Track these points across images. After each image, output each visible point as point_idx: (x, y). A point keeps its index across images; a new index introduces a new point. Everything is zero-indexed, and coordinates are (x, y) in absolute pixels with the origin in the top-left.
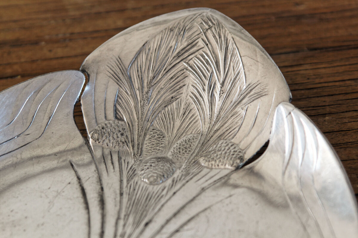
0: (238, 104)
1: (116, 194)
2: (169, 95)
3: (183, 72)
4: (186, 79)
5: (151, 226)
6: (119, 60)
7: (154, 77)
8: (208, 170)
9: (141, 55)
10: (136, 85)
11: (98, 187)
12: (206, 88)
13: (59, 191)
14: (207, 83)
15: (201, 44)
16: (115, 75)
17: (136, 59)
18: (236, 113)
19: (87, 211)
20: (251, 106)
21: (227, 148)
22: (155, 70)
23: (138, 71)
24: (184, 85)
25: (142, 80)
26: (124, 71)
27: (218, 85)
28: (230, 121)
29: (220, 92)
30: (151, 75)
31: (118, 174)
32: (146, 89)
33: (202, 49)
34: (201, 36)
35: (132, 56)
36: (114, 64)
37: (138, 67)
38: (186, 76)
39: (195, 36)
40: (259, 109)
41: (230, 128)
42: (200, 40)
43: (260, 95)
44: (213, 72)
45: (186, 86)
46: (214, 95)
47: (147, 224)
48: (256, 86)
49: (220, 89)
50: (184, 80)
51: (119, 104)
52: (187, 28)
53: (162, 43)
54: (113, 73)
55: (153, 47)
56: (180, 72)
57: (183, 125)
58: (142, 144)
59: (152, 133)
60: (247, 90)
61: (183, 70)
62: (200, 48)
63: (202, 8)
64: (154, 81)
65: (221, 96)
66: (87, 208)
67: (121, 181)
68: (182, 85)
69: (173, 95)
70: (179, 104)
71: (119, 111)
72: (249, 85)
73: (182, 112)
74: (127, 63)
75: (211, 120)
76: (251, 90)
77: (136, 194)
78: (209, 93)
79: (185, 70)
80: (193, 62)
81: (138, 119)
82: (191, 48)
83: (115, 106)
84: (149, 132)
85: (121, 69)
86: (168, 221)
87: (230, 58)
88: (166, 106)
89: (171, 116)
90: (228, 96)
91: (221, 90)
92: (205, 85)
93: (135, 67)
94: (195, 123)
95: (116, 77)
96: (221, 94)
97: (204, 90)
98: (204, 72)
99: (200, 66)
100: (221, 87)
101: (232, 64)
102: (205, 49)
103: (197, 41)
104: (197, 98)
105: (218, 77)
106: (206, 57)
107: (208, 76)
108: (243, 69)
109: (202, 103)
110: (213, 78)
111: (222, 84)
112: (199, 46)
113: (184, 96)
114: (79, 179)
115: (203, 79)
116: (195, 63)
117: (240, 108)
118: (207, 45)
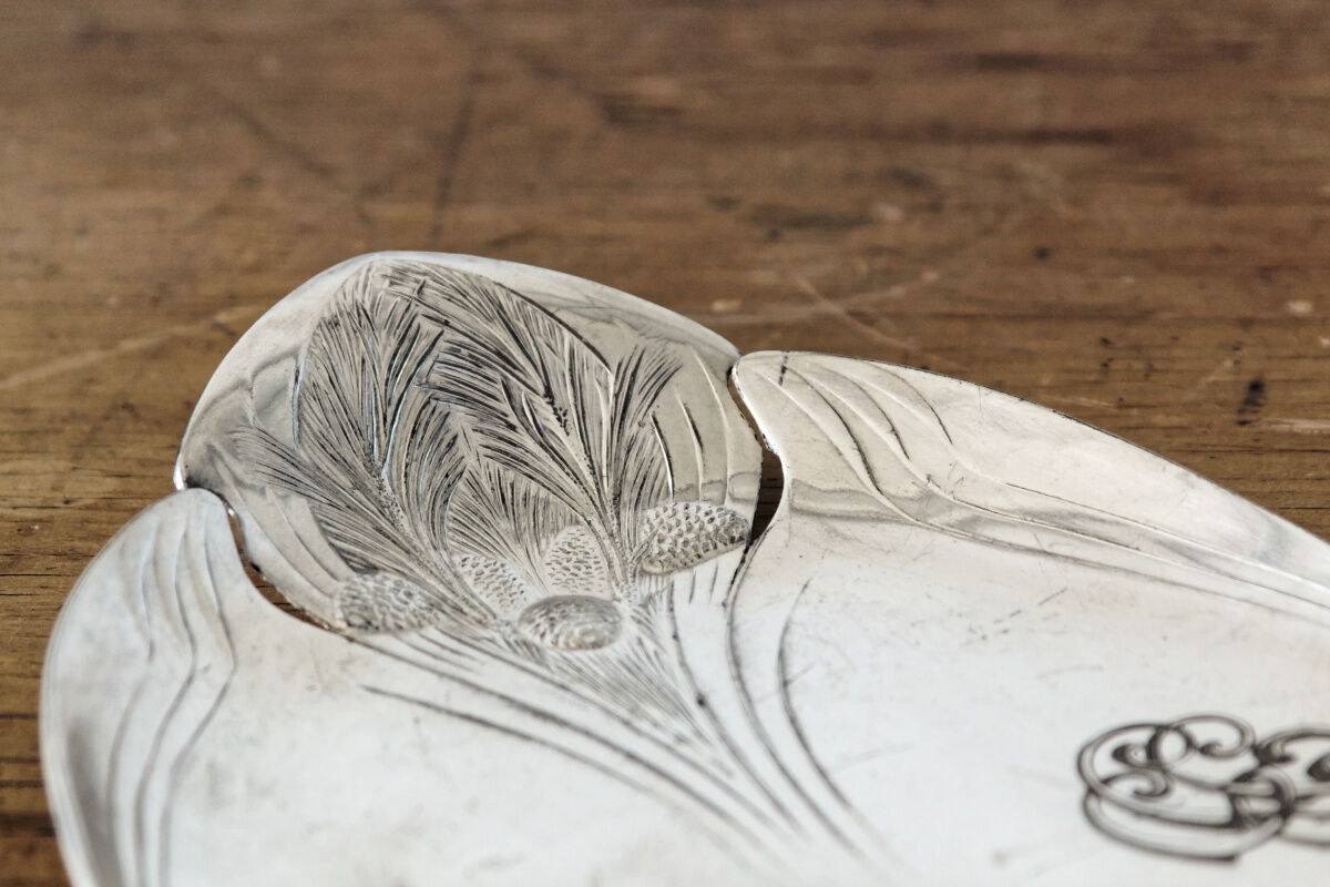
0: (623, 419)
2: (434, 473)
3: (431, 409)
4: (449, 420)
6: (264, 435)
7: (372, 446)
9: (305, 407)
10: (343, 480)
14: (505, 407)
15: (430, 328)
16: (280, 475)
17: (299, 421)
18: (633, 440)
20: (661, 408)
23: (323, 447)
24: (455, 438)
25: (348, 469)
26: (292, 458)
27: (541, 403)
28: (631, 464)
29: (556, 413)
32: (373, 483)
33: (442, 337)
34: (417, 309)
36: (261, 451)
37: (317, 438)
38: (445, 413)
39: (403, 317)
40: (685, 405)
41: (644, 479)
42: (419, 320)
43: (663, 378)
44: (504, 378)
45: (461, 436)
46: (545, 428)
47: (702, 704)
48: (640, 359)
49: (550, 408)
50: (445, 424)
51: (339, 539)
52: (367, 307)
54: (270, 471)
55: (321, 377)
56: (424, 411)
57: (523, 524)
58: (473, 596)
59: (468, 567)
60: (623, 379)
61: (428, 403)
62: (433, 337)
63: (350, 261)
64: (379, 456)
65: (566, 421)
68: (448, 438)
69: (445, 468)
70: (474, 484)
71: (352, 554)
72: (620, 365)
73: (494, 499)
74: (286, 436)
75: (581, 483)
76: (634, 375)
77: (596, 675)
78: (527, 429)
79: (434, 402)
80: (437, 376)
82: (411, 346)
83: (332, 545)
84: (460, 569)
85: (284, 454)
87: (525, 329)
88: (447, 502)
89: (477, 519)
90: (583, 412)
91: (555, 409)
92: (504, 414)
93: (310, 440)
95: (285, 477)
96: (563, 418)
97: (512, 427)
98: (482, 386)
99: (464, 376)
100: (552, 403)
101: (540, 340)
102: (449, 334)
103: (415, 325)
104: (507, 454)
105: (524, 383)
106: (464, 351)
107: (499, 390)
108: (576, 340)
109: (528, 458)
110: (514, 391)
111: (549, 393)
112: (428, 334)
113: (470, 462)
114: (427, 705)
115: (492, 403)
116: (446, 376)
117: (636, 426)
118: (446, 323)
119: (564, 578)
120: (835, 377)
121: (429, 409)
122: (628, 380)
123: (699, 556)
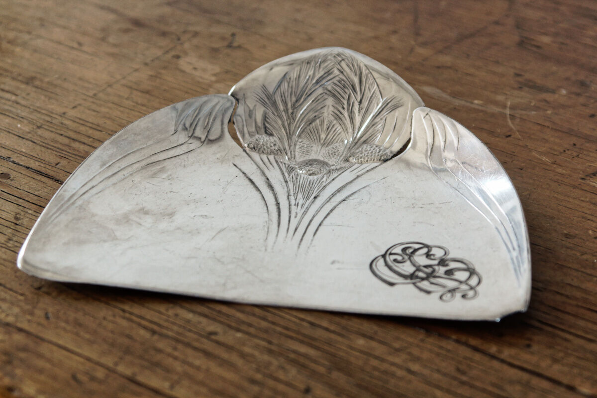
0: (377, 115)
1: (281, 182)
2: (312, 115)
4: (326, 101)
5: (319, 198)
6: (264, 87)
7: (297, 101)
8: (359, 165)
9: (283, 83)
10: (281, 107)
11: (264, 178)
12: (345, 106)
13: (229, 181)
14: (345, 102)
15: (336, 72)
16: (261, 100)
17: (278, 87)
18: (376, 123)
19: (259, 192)
20: (390, 116)
21: (372, 149)
22: (297, 95)
23: (281, 96)
24: (325, 106)
25: (285, 103)
26: (269, 97)
27: (356, 104)
28: (371, 130)
29: (359, 108)
30: (294, 99)
31: (279, 170)
32: (290, 111)
33: (338, 76)
34: (336, 66)
35: (274, 85)
36: (260, 91)
37: (281, 93)
38: (326, 98)
39: (330, 67)
40: (397, 117)
41: (372, 135)
42: (335, 69)
43: (395, 107)
44: (350, 93)
45: (327, 106)
46: (353, 111)
47: (315, 198)
48: (393, 99)
49: (358, 106)
50: (324, 102)
51: (268, 123)
52: (322, 61)
53: (301, 73)
54: (259, 98)
55: (293, 77)
56: (320, 96)
57: (328, 137)
58: (294, 151)
59: (301, 143)
60: (384, 104)
64: (298, 104)
65: (361, 111)
66: (258, 190)
67: (283, 174)
68: (323, 106)
69: (316, 114)
70: (322, 122)
71: (268, 128)
72: (386, 99)
73: (325, 127)
74: (271, 90)
76: (388, 104)
77: (299, 181)
78: (348, 110)
79: (324, 94)
80: (330, 87)
81: (287, 133)
82: (327, 76)
83: (264, 124)
84: (298, 143)
85: (267, 94)
86: (333, 195)
87: (364, 81)
88: (310, 123)
89: (316, 132)
90: (367, 110)
92: (344, 104)
93: (278, 93)
94: (339, 134)
95: (262, 101)
97: (344, 108)
98: (342, 93)
99: (338, 89)
100: (359, 105)
101: (367, 85)
102: (341, 76)
103: (333, 70)
104: (338, 115)
105: (355, 97)
106: (343, 82)
107: (346, 97)
108: (377, 88)
109: (343, 119)
110: (351, 98)
111: (360, 102)
112: (335, 74)
113: (325, 114)
114: (244, 173)
115: (342, 99)
116: (333, 88)
117: (379, 119)
118: (342, 73)
119: (325, 155)
120: (440, 121)
121: (322, 96)
122: (386, 104)
123: (367, 161)
